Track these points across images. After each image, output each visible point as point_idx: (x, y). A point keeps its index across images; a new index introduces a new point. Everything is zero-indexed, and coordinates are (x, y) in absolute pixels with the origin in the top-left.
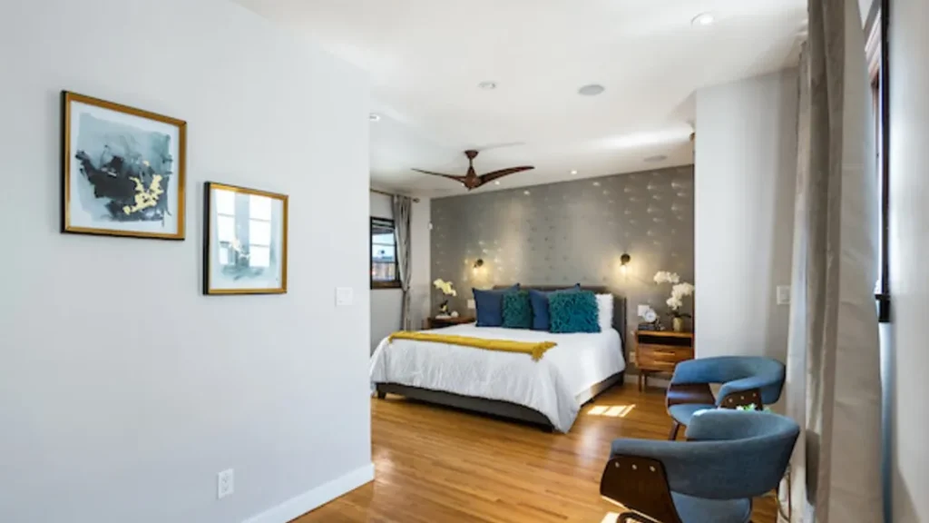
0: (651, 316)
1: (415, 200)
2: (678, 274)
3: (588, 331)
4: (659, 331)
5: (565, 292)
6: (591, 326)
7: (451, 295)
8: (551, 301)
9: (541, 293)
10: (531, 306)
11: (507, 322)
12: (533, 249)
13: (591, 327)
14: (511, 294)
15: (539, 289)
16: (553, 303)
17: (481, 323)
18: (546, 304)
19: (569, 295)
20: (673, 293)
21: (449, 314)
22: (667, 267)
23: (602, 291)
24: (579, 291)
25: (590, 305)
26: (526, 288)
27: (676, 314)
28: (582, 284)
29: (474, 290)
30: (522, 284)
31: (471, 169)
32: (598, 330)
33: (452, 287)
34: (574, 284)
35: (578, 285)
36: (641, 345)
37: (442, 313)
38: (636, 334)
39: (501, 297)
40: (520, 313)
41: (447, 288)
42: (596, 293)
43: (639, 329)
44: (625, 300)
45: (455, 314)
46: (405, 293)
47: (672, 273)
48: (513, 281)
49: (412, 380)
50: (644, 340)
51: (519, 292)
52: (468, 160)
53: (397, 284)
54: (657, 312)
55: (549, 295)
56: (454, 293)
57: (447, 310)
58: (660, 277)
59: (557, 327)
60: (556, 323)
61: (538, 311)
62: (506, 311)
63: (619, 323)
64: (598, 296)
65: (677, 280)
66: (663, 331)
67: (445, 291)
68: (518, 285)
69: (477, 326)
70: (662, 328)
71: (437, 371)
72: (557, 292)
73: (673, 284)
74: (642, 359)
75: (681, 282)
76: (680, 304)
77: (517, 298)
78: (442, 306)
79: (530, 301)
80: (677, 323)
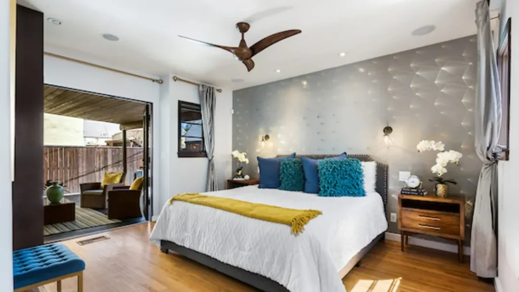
0: (414, 182)
1: (219, 91)
2: (443, 143)
3: (354, 195)
4: (423, 195)
5: (332, 159)
6: (356, 190)
7: (244, 163)
8: (320, 168)
9: (313, 161)
10: (303, 172)
11: (283, 185)
12: (308, 125)
13: (356, 192)
14: (287, 162)
15: (311, 157)
16: (322, 169)
17: (261, 185)
18: (316, 170)
19: (336, 162)
20: (438, 160)
21: (243, 177)
22: (430, 136)
23: (366, 158)
24: (345, 159)
25: (356, 171)
26: (301, 157)
27: (440, 181)
28: (348, 153)
29: (258, 158)
30: (297, 154)
31: (243, 42)
32: (363, 194)
33: (246, 157)
34: (340, 152)
35: (345, 153)
36: (404, 208)
37: (238, 176)
38: (399, 197)
39: (279, 164)
40: (293, 178)
41: (242, 158)
42: (361, 161)
43: (402, 193)
44: (387, 167)
45: (247, 177)
46: (210, 161)
47: (436, 141)
48: (291, 152)
49: (183, 240)
50: (406, 203)
51: (294, 160)
52: (240, 34)
53: (203, 153)
54: (420, 178)
55: (319, 162)
56: (247, 161)
57: (241, 174)
58: (423, 146)
59: (325, 191)
60: (324, 187)
61: (308, 175)
62: (282, 176)
63: (381, 187)
64: (363, 163)
65: (442, 148)
66: (427, 195)
67: (240, 160)
68: (295, 154)
69: (259, 187)
70: (425, 193)
71: (203, 235)
72: (326, 159)
73: (438, 151)
74: (405, 222)
75: (447, 149)
76: (445, 171)
77: (292, 165)
78: (238, 172)
79: (302, 167)
80: (441, 188)
